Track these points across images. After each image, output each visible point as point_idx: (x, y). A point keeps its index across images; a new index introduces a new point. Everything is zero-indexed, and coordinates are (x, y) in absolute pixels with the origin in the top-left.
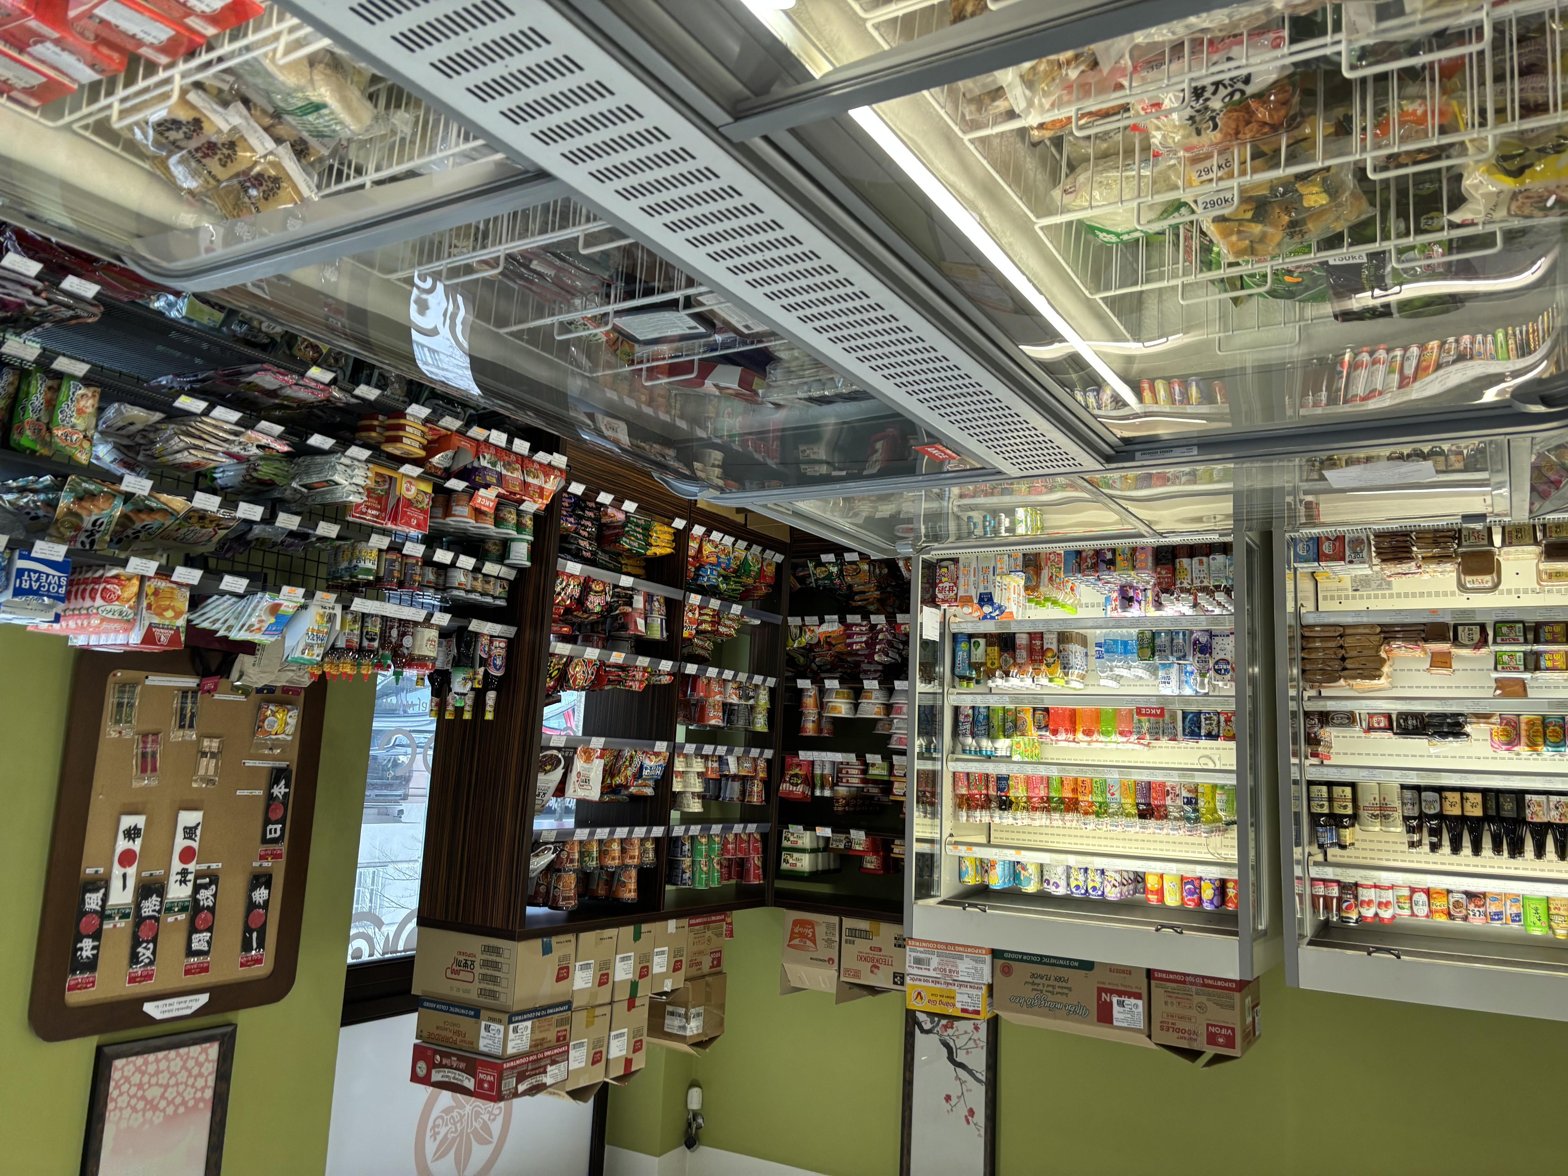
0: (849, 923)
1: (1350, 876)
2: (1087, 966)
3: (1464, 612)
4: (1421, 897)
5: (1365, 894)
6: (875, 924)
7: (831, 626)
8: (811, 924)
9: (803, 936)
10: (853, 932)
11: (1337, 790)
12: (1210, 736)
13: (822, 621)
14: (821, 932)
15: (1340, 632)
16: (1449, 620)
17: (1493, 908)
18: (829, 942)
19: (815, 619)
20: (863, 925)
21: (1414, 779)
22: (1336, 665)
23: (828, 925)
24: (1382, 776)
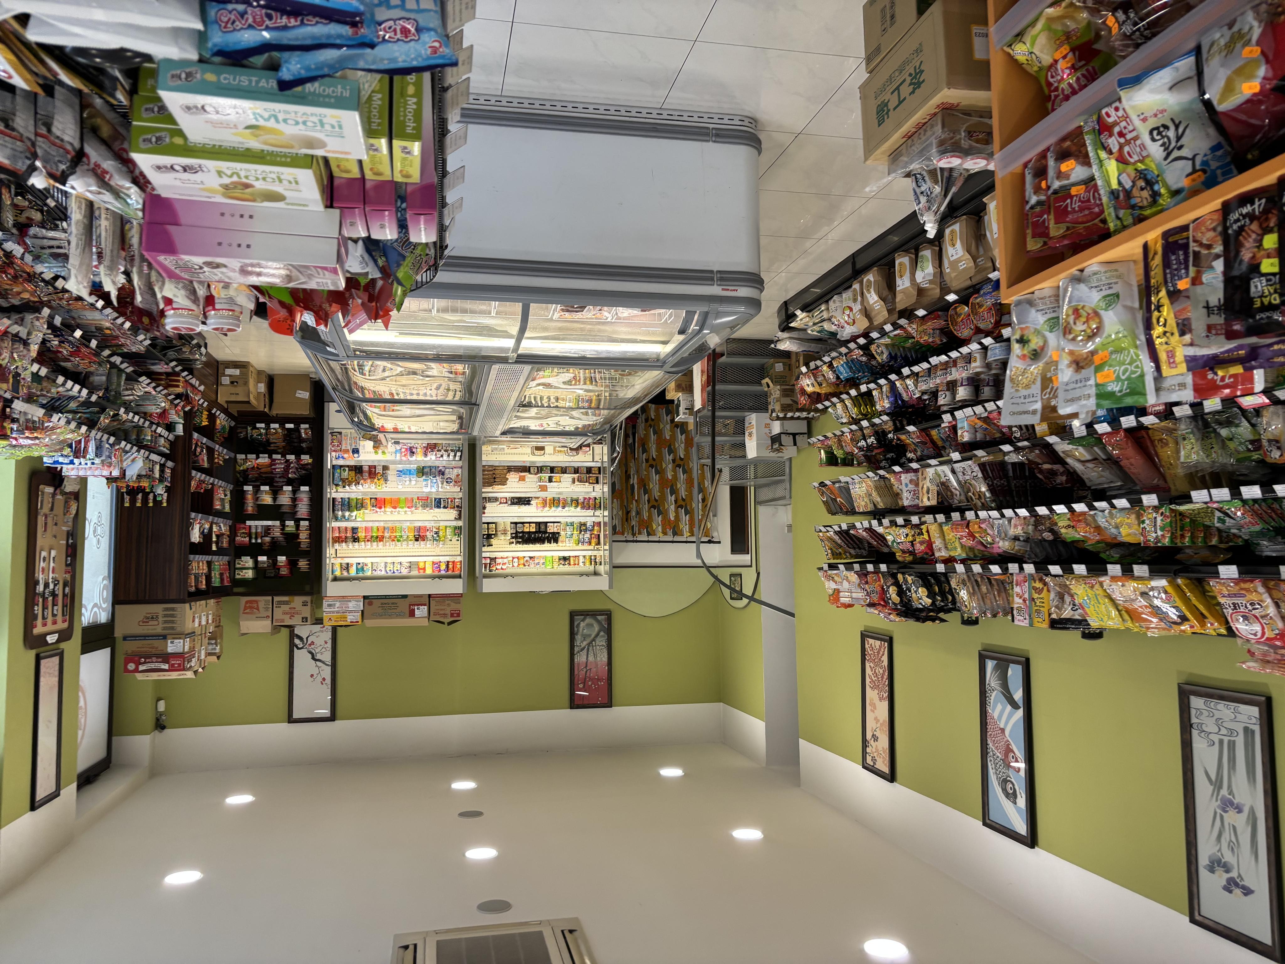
0: (276, 599)
1: (493, 555)
2: (405, 597)
3: (533, 462)
4: (516, 560)
5: (498, 561)
6: (291, 597)
7: (264, 459)
8: (257, 602)
9: (251, 608)
10: (280, 603)
11: (491, 525)
12: (445, 507)
13: (258, 458)
14: (261, 605)
15: (493, 468)
16: (528, 465)
17: (536, 561)
18: (266, 609)
19: (254, 456)
20: (286, 598)
21: (516, 520)
22: (492, 480)
23: (266, 601)
24: (506, 520)
